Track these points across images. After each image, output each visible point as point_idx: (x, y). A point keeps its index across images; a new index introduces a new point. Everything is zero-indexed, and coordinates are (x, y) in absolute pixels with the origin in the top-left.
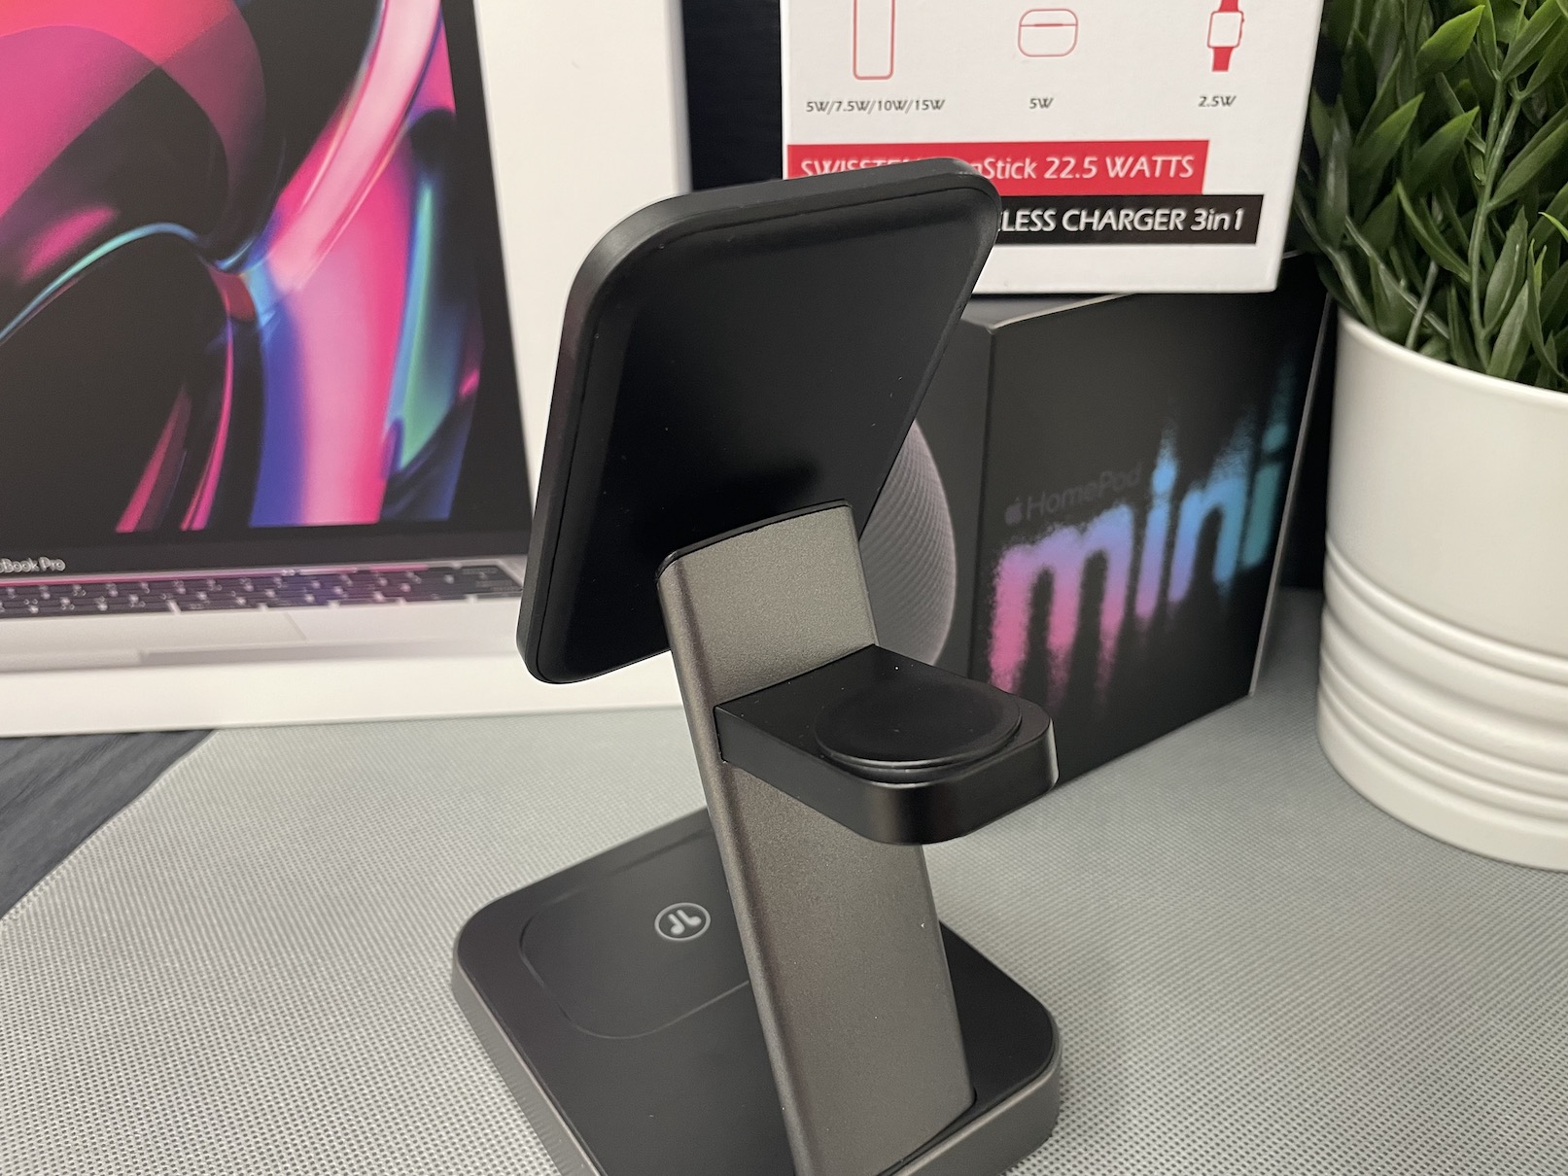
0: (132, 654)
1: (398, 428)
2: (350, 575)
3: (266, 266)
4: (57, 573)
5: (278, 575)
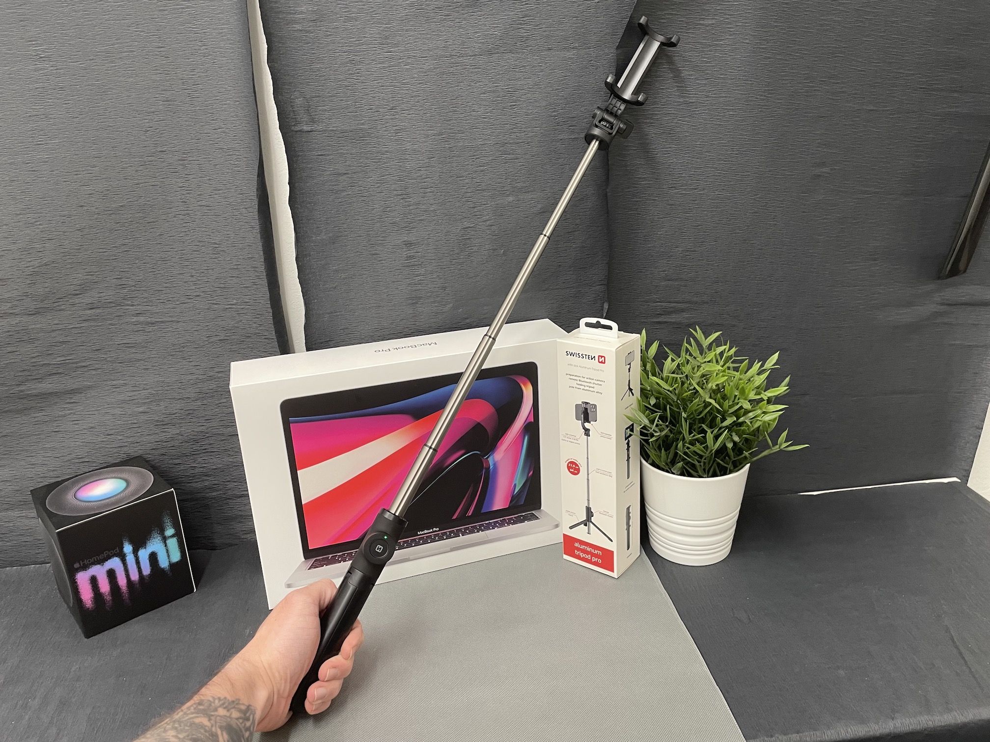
0: (449, 549)
1: (515, 485)
2: (501, 521)
3: (494, 457)
4: (437, 531)
5: (485, 524)
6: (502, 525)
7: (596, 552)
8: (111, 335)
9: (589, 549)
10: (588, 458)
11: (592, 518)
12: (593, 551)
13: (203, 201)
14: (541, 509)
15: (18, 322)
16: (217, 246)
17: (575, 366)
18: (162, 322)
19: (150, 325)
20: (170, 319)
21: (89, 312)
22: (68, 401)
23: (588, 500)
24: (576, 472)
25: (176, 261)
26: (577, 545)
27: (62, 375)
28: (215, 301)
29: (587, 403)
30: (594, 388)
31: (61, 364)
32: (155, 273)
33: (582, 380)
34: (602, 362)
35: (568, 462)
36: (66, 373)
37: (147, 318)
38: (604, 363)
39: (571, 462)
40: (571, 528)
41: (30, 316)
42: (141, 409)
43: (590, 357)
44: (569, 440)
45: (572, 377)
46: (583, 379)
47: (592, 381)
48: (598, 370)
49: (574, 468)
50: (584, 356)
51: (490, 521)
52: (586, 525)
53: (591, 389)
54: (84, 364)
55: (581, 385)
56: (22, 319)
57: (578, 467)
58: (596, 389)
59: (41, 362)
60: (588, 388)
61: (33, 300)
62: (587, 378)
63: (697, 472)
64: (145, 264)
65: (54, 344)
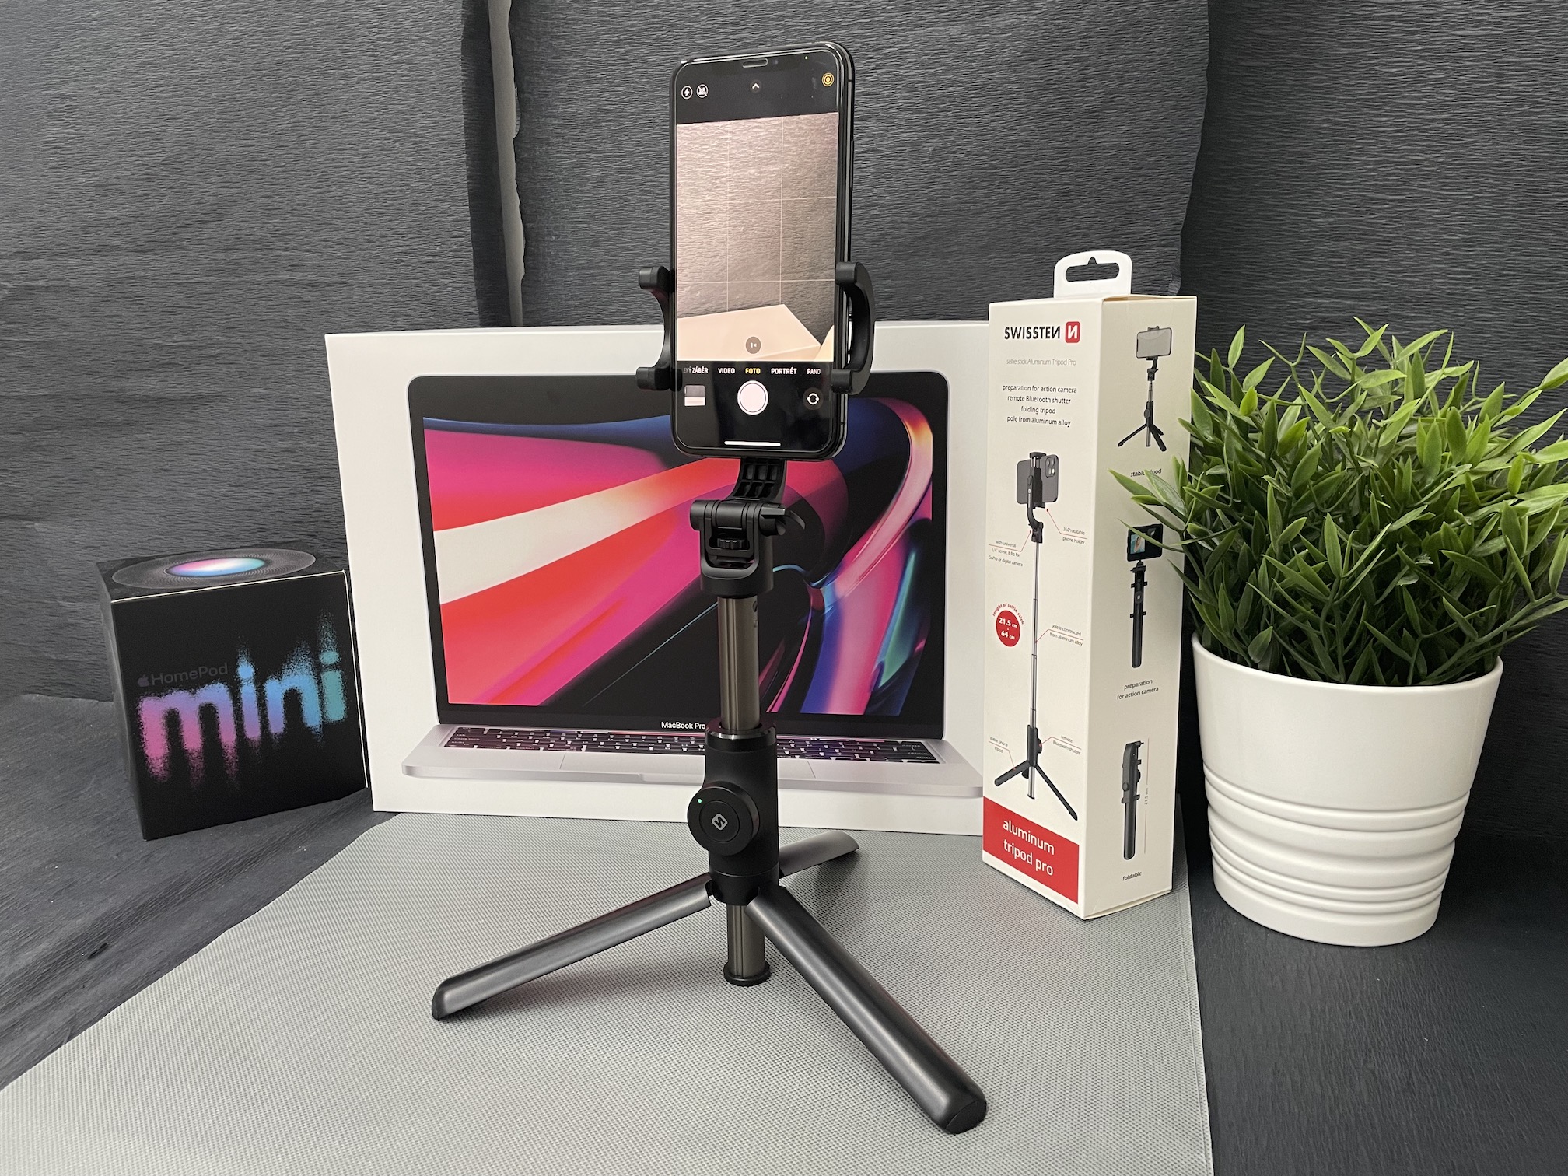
1: (882, 666)
2: (843, 742)
3: (833, 587)
4: (702, 730)
5: (810, 740)
6: (847, 753)
7: (1044, 845)
8: (253, 302)
9: (1030, 838)
10: (1036, 600)
11: (1039, 754)
12: (1037, 842)
13: (402, 54)
14: (945, 738)
15: (122, 263)
16: (418, 139)
17: (1021, 362)
18: (328, 284)
19: (310, 288)
20: (339, 280)
21: (221, 255)
22: (186, 416)
23: (1033, 710)
24: (1013, 638)
25: (354, 169)
26: (1008, 826)
27: (179, 368)
28: (408, 248)
29: (1038, 456)
30: (1053, 412)
31: (179, 347)
32: (321, 190)
33: (1033, 397)
34: (1074, 340)
35: (998, 613)
36: (186, 364)
37: (306, 274)
38: (1077, 340)
39: (1006, 615)
40: (999, 781)
41: (139, 254)
42: (285, 445)
43: (1050, 330)
44: (1003, 556)
45: (1015, 393)
46: (1033, 394)
47: (1052, 395)
48: (1064, 363)
49: (1008, 628)
50: (1039, 331)
51: (822, 739)
52: (1026, 775)
53: (1050, 417)
54: (212, 352)
55: (1029, 410)
56: (127, 258)
57: (1016, 626)
58: (1062, 412)
59: (151, 340)
60: (1042, 416)
61: (144, 225)
62: (1043, 389)
63: (1316, 663)
64: (309, 173)
65: (169, 309)
